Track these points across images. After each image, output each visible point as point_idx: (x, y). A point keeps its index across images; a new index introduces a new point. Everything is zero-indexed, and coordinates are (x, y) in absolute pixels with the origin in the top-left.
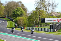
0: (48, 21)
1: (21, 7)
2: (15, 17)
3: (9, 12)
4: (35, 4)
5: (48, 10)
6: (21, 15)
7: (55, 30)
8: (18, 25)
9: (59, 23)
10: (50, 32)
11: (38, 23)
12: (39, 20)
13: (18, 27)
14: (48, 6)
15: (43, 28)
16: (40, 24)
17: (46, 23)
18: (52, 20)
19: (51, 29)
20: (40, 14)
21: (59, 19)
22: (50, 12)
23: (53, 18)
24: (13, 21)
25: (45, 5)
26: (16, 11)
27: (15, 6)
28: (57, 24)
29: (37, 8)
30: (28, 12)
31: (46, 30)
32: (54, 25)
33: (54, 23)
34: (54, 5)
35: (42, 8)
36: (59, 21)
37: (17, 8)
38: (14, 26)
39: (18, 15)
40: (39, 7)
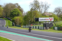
0: (41, 20)
1: (18, 8)
2: (12, 17)
3: (7, 13)
4: (30, 6)
5: (41, 11)
6: (18, 15)
7: (47, 28)
8: (16, 24)
9: (51, 22)
10: (44, 29)
11: (33, 22)
12: (34, 19)
13: (15, 26)
14: (41, 7)
15: (37, 26)
16: (35, 23)
17: (40, 22)
18: (45, 20)
19: (44, 27)
20: (35, 14)
21: (51, 18)
22: (43, 12)
23: (46, 17)
24: (10, 20)
25: (39, 6)
26: (14, 11)
27: (12, 7)
28: (50, 23)
29: (31, 9)
30: (24, 13)
31: (40, 28)
32: (47, 23)
33: (47, 22)
34: (46, 6)
35: (36, 9)
36: (51, 20)
37: (15, 10)
38: (12, 25)
39: (15, 15)
40: (34, 8)
